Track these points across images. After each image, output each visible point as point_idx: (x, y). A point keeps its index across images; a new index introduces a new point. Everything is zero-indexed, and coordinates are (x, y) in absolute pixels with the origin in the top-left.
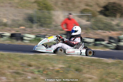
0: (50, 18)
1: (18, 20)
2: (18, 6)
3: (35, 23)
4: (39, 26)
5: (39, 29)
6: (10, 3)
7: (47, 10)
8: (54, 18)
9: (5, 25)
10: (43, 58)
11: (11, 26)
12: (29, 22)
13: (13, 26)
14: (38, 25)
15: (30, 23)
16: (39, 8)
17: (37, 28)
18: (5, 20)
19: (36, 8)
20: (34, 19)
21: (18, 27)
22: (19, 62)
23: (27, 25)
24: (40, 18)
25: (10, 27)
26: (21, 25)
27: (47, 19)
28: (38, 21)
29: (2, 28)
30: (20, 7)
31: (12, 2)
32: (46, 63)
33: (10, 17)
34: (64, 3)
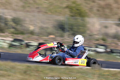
0: (84, 26)
1: (47, 28)
2: (47, 11)
3: (67, 31)
4: (72, 35)
5: (71, 38)
6: (37, 8)
7: (80, 17)
8: (88, 25)
9: (32, 33)
10: (76, 72)
11: (39, 34)
12: (59, 30)
13: (41, 34)
14: (70, 34)
15: (60, 32)
16: (71, 14)
17: (69, 37)
18: (32, 28)
19: (68, 14)
20: (66, 27)
21: (47, 36)
22: (48, 75)
23: (58, 33)
24: (72, 26)
26: (50, 34)
27: (80, 27)
28: (70, 30)
29: (29, 37)
30: (49, 13)
31: (40, 6)
32: (79, 77)
33: (37, 24)
34: (100, 9)
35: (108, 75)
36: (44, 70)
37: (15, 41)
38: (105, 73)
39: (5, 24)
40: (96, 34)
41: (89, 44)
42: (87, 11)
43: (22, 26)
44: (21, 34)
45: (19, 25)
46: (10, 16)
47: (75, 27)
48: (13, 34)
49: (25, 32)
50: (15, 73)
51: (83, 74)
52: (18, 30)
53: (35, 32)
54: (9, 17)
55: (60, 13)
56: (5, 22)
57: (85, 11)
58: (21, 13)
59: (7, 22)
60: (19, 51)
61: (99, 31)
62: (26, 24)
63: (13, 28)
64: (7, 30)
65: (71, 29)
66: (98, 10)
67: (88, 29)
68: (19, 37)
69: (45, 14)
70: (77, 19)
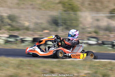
0: (77, 20)
1: (42, 23)
2: (41, 7)
3: (60, 26)
5: (65, 32)
6: (32, 5)
7: (73, 11)
8: (81, 19)
9: (27, 29)
10: (67, 64)
12: (53, 24)
13: (36, 29)
14: (64, 28)
15: (54, 27)
16: (64, 9)
17: (62, 31)
18: (27, 24)
19: (61, 9)
20: (59, 21)
21: (42, 31)
23: (52, 28)
24: (65, 21)
25: (33, 31)
26: (44, 29)
27: (73, 21)
28: (63, 24)
29: (24, 33)
30: (43, 9)
31: (34, 3)
32: (70, 69)
33: (32, 20)
34: (91, 3)
35: (99, 66)
36: (36, 64)
37: (10, 37)
38: (95, 64)
39: (1, 21)
40: (88, 27)
41: (82, 37)
42: (79, 6)
43: (17, 22)
44: (17, 31)
45: (14, 22)
46: (6, 13)
47: (68, 22)
48: (9, 30)
49: (21, 28)
50: (8, 68)
51: (74, 66)
52: (14, 27)
53: (30, 28)
54: (5, 15)
55: (54, 9)
56: (1, 19)
57: (77, 5)
58: (16, 10)
59: (3, 19)
60: (14, 47)
61: (92, 24)
62: (21, 20)
63: (9, 25)
64: (3, 27)
65: (65, 23)
66: (90, 4)
67: (81, 23)
68: (15, 33)
69: (39, 10)
70: (70, 13)
